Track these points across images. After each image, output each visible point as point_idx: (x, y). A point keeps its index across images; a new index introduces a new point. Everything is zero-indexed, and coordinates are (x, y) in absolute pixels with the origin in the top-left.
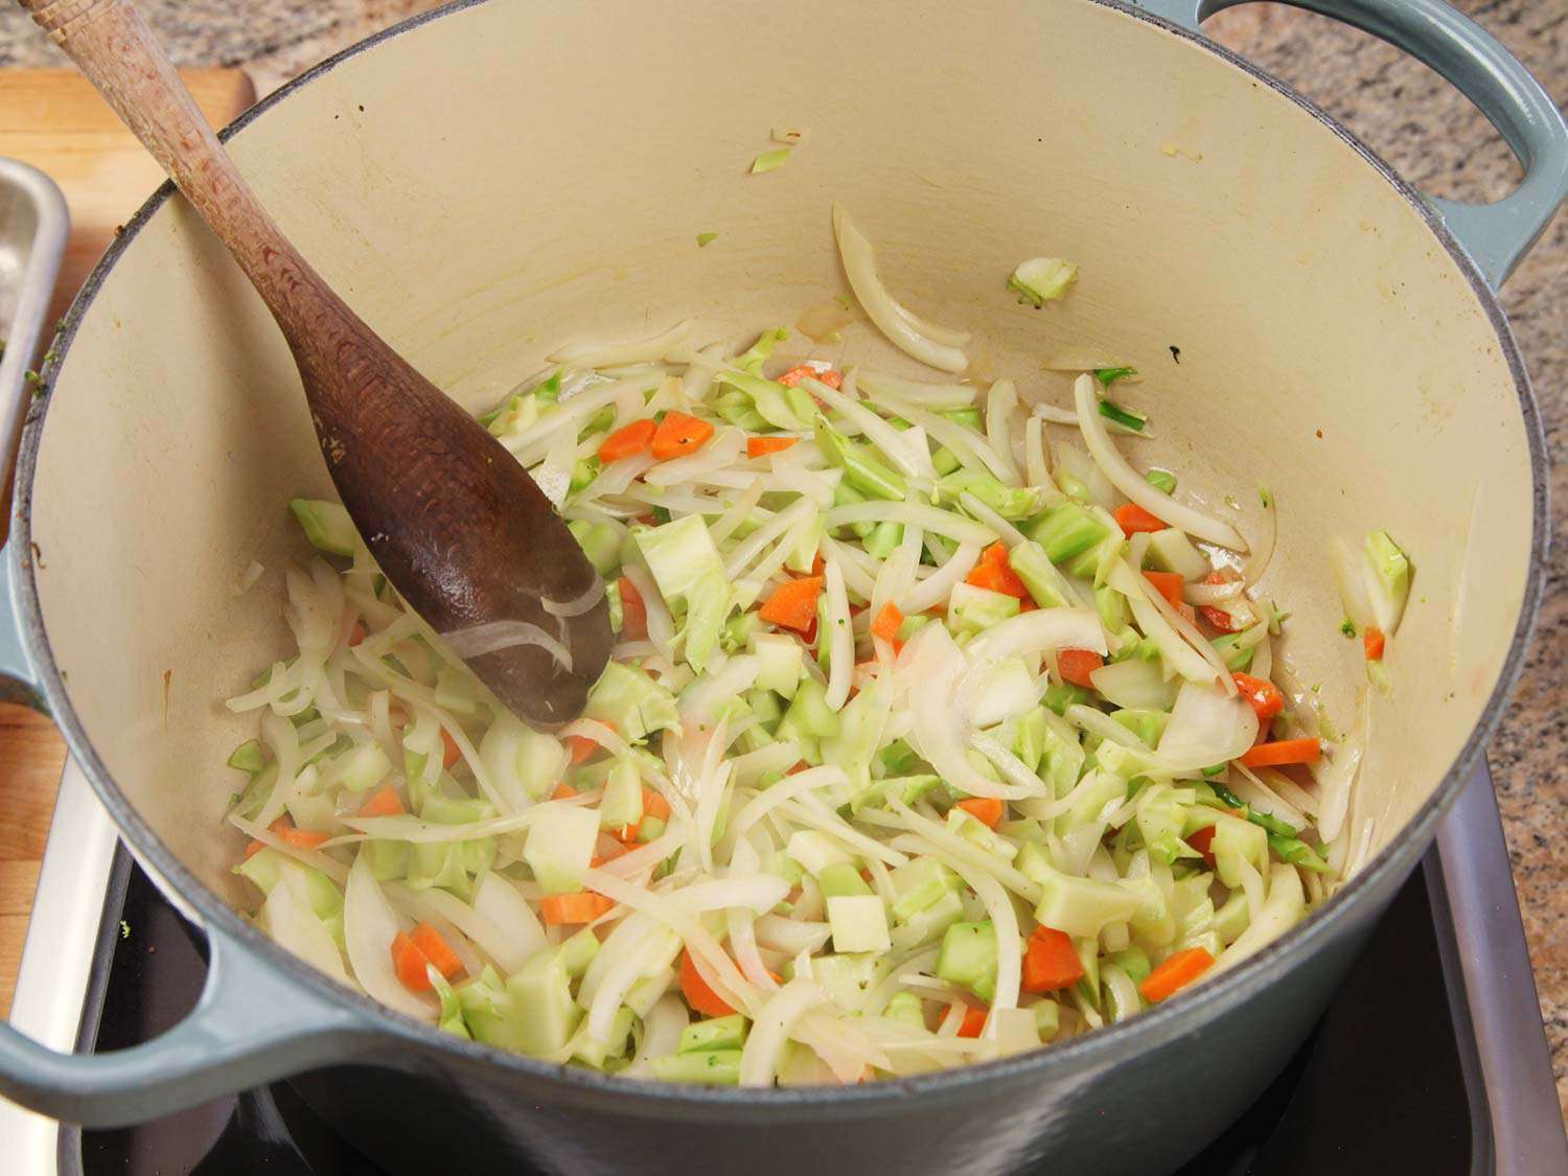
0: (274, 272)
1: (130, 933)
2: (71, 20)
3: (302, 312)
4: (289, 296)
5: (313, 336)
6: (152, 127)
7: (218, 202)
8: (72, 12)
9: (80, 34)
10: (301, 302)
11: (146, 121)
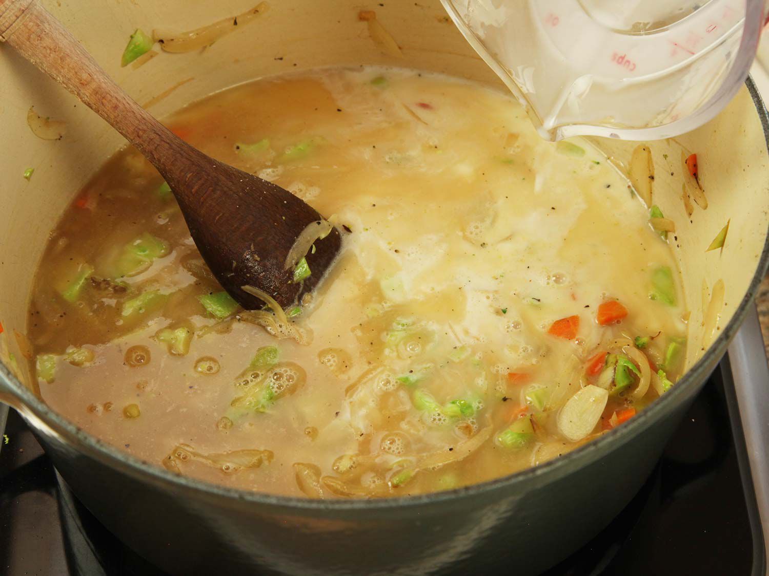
0: (144, 141)
1: (9, 441)
2: (6, 31)
3: (162, 160)
4: (154, 153)
5: (170, 173)
6: (61, 78)
7: (106, 110)
8: (5, 27)
9: (12, 37)
10: (161, 155)
11: (58, 76)
